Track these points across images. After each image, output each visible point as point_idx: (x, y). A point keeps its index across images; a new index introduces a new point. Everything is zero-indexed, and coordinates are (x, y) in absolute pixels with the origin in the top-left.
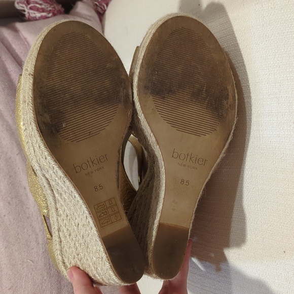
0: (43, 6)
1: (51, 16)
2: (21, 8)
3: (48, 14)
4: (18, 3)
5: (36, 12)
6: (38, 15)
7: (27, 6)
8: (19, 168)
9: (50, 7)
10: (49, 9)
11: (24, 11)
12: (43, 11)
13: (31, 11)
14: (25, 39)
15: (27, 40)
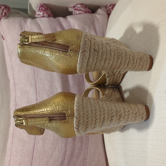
0: (81, 9)
1: (84, 13)
2: (71, 11)
3: (83, 12)
4: (70, 8)
5: (77, 11)
6: (78, 12)
7: (73, 9)
8: (55, 79)
9: (84, 9)
10: (83, 10)
11: (72, 12)
12: (80, 10)
13: (75, 11)
14: (69, 21)
15: (70, 21)
